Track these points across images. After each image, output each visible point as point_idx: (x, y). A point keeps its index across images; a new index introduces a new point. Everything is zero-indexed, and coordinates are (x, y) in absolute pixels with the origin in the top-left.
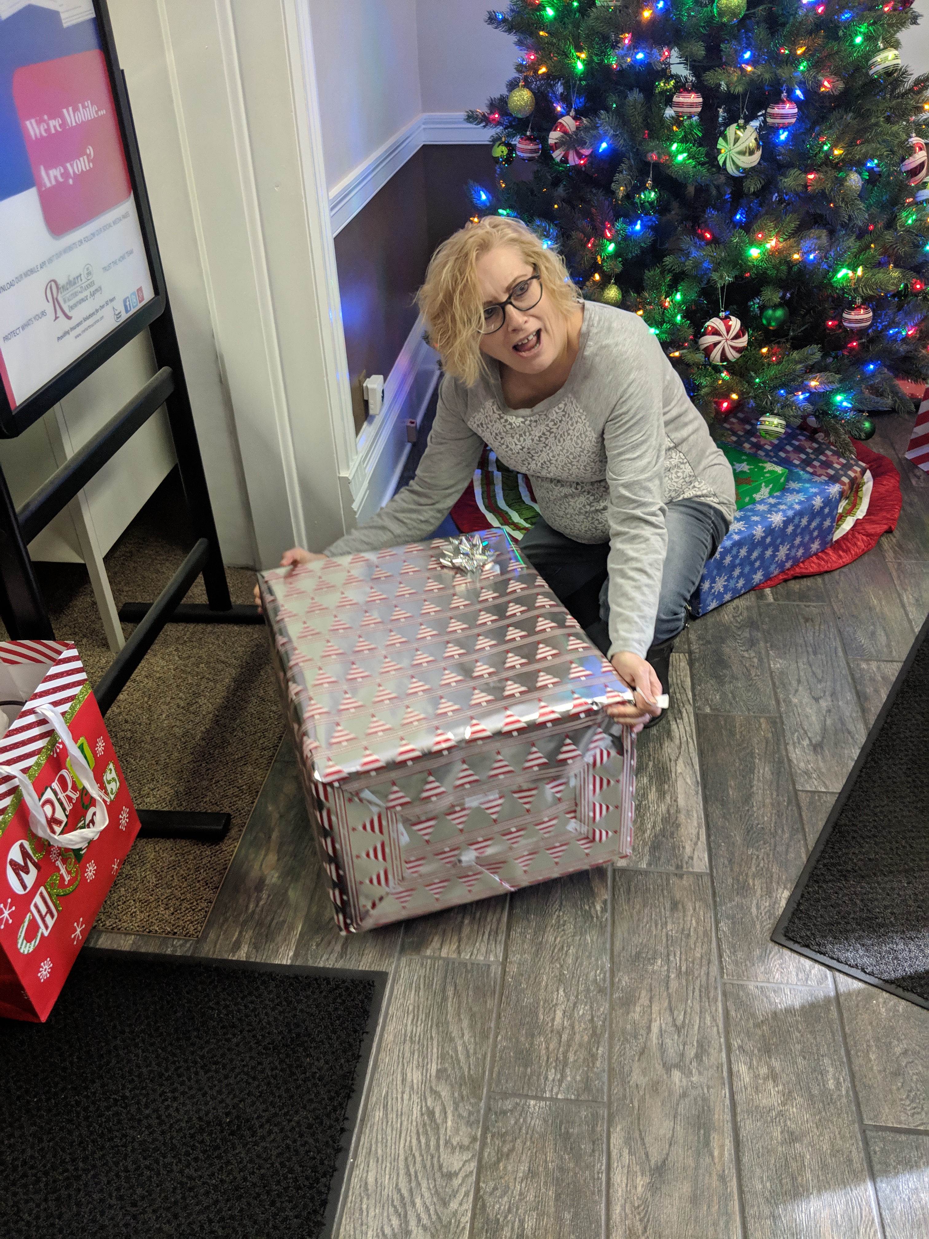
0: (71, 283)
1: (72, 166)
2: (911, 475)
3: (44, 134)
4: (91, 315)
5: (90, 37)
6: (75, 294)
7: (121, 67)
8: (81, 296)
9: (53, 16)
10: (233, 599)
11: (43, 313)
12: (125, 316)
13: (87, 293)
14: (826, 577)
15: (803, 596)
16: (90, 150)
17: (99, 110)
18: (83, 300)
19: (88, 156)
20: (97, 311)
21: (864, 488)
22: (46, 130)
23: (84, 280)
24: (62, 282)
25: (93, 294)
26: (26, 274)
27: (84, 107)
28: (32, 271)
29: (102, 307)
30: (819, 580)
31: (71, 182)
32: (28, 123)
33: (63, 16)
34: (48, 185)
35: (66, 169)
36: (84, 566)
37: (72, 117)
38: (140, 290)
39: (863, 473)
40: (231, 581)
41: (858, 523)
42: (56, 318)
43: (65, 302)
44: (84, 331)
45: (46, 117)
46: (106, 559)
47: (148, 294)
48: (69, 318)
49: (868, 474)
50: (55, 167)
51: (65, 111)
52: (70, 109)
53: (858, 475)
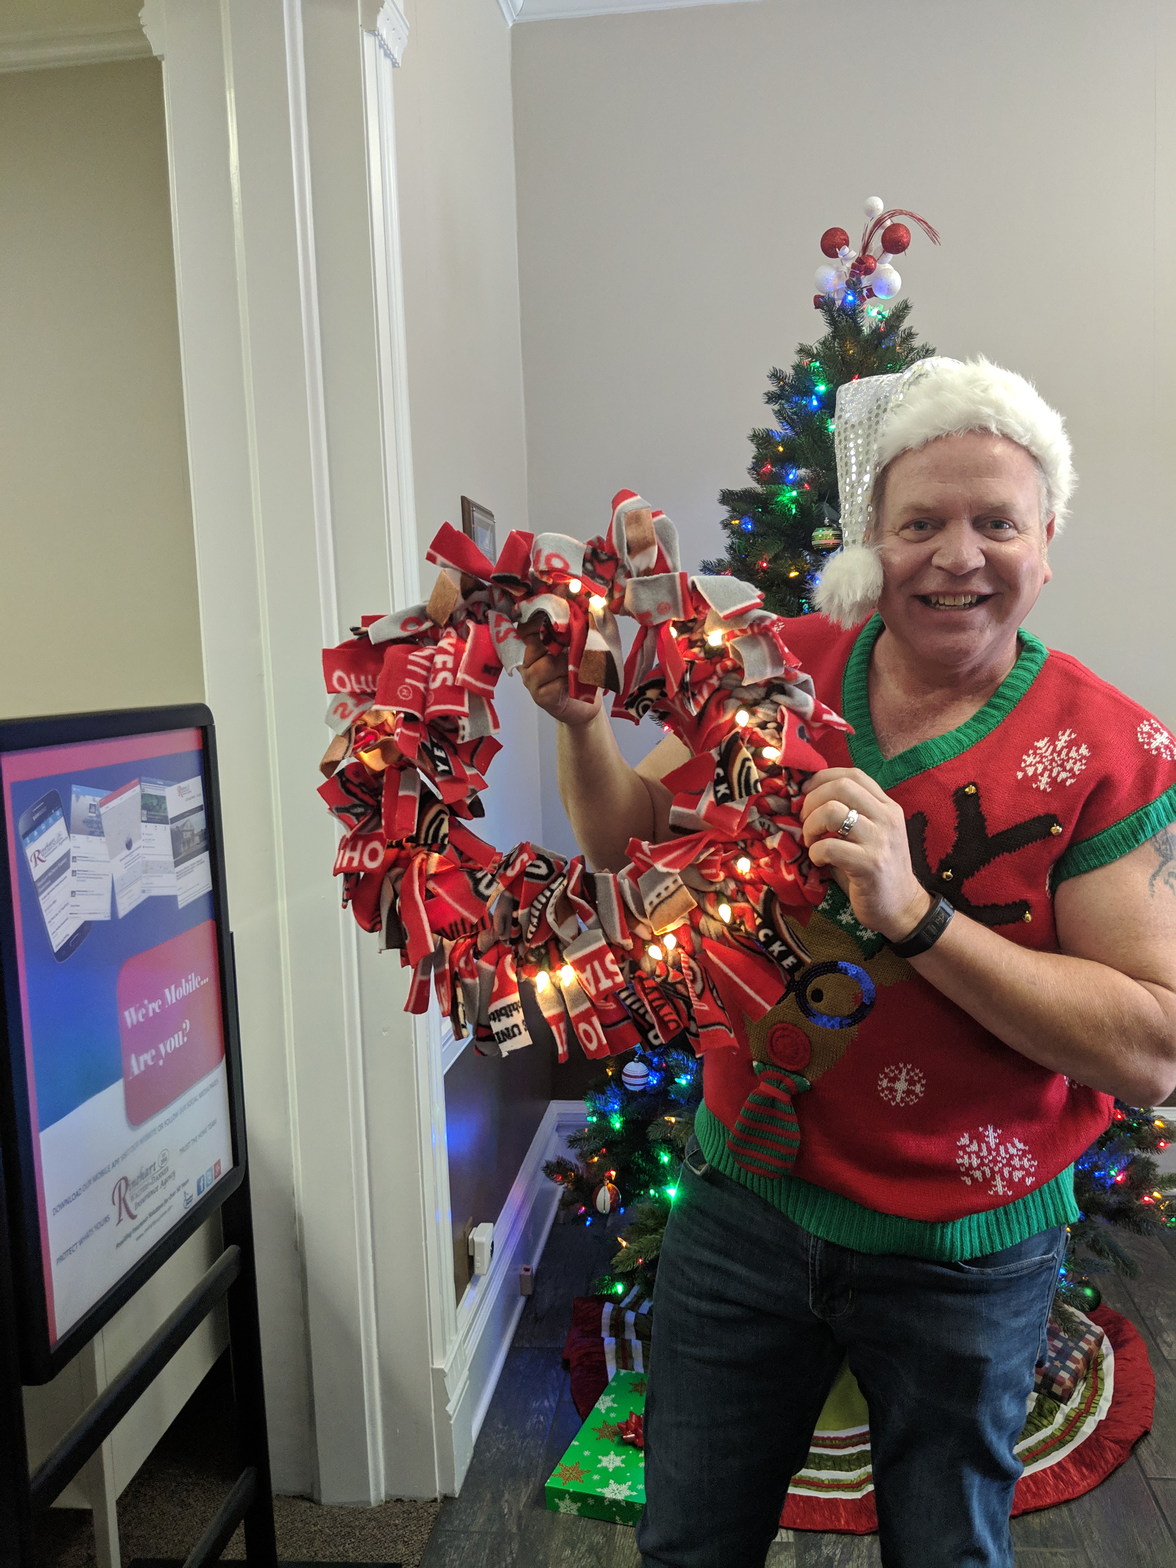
0: (142, 1176)
1: (165, 1046)
3: (141, 1020)
4: (158, 1208)
5: (205, 911)
6: (146, 1187)
7: (231, 930)
8: (151, 1188)
9: (171, 900)
11: (106, 1219)
12: (196, 1199)
13: (159, 1183)
15: (1046, 1539)
16: (187, 1025)
17: (202, 979)
18: (152, 1192)
19: (184, 1030)
20: (166, 1201)
21: (1105, 1365)
22: (143, 1016)
23: (157, 1168)
24: (132, 1177)
25: (164, 1184)
26: (95, 1178)
27: (187, 981)
28: (102, 1173)
29: (172, 1195)
31: (161, 1063)
32: (126, 1013)
33: (179, 898)
34: (136, 1071)
35: (158, 1051)
36: (89, 1512)
37: (172, 995)
38: (218, 1163)
39: (1099, 1342)
40: (280, 1520)
41: (1101, 1424)
42: (120, 1221)
43: (132, 1198)
44: (147, 1230)
45: (146, 1002)
46: (119, 1502)
47: (226, 1165)
48: (133, 1217)
49: (1106, 1341)
50: (146, 1051)
51: (167, 991)
52: (173, 987)
53: (1093, 1346)
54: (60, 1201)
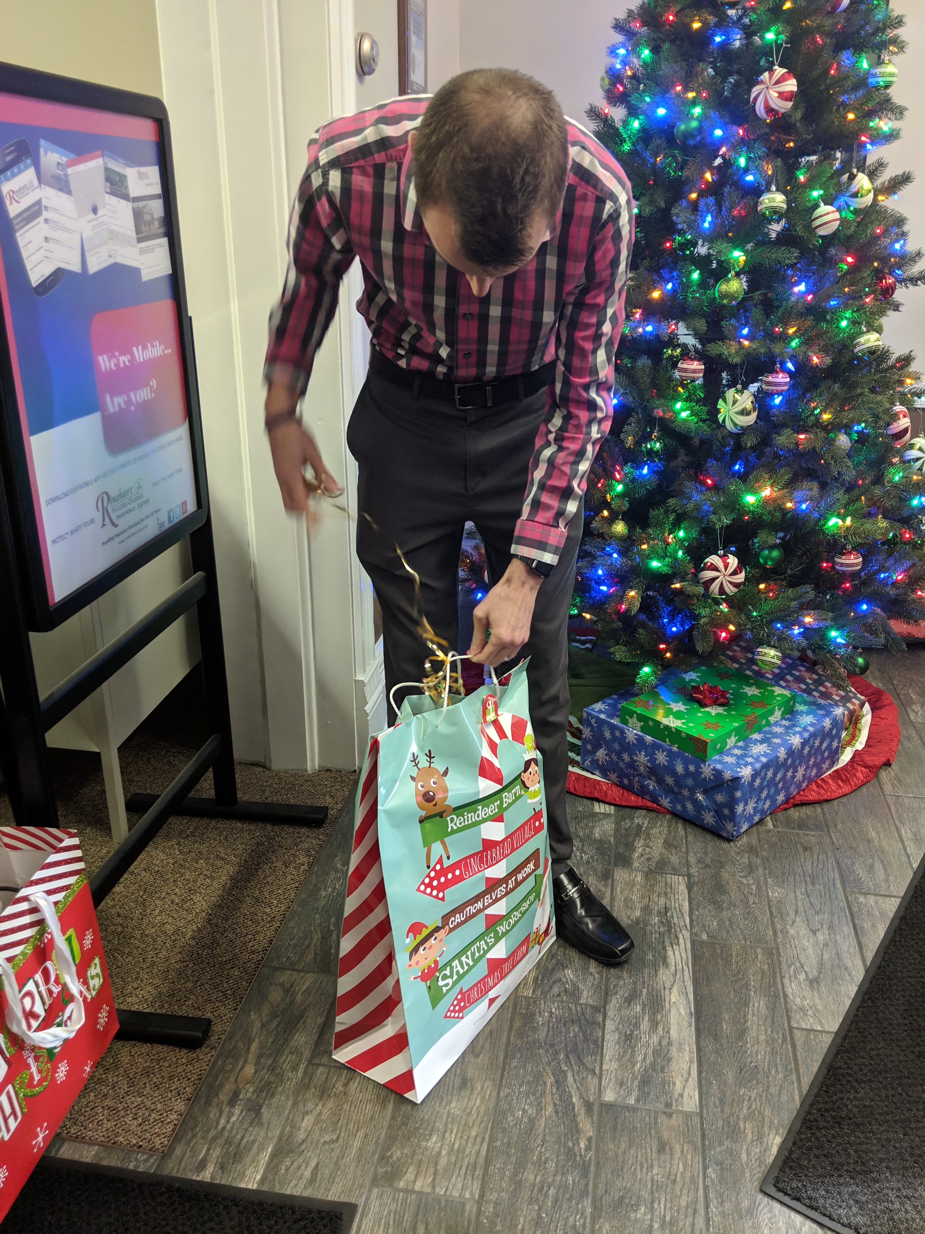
0: (122, 495)
1: (135, 395)
2: (908, 709)
3: (114, 368)
4: (136, 524)
5: (165, 290)
6: (124, 505)
7: (190, 315)
8: (129, 507)
9: (135, 272)
10: (239, 795)
11: (92, 521)
12: (167, 525)
13: (135, 504)
14: (826, 806)
15: (802, 825)
16: (154, 383)
17: (166, 348)
18: (130, 511)
19: (151, 387)
20: (142, 520)
21: (863, 721)
22: (115, 365)
23: (134, 493)
24: (113, 493)
25: (140, 506)
26: (81, 487)
27: (152, 346)
28: (87, 484)
29: (147, 517)
30: (818, 809)
31: (132, 408)
32: (100, 358)
33: (143, 272)
34: (112, 410)
35: (129, 397)
36: (98, 754)
37: (140, 354)
38: (184, 503)
39: (862, 706)
40: (240, 776)
41: (857, 754)
42: (104, 525)
43: (114, 511)
44: (128, 538)
45: (117, 354)
46: (120, 749)
47: (192, 507)
48: (115, 525)
49: (867, 706)
50: (119, 394)
51: (135, 349)
52: (140, 347)
53: (857, 707)
54: (52, 496)
